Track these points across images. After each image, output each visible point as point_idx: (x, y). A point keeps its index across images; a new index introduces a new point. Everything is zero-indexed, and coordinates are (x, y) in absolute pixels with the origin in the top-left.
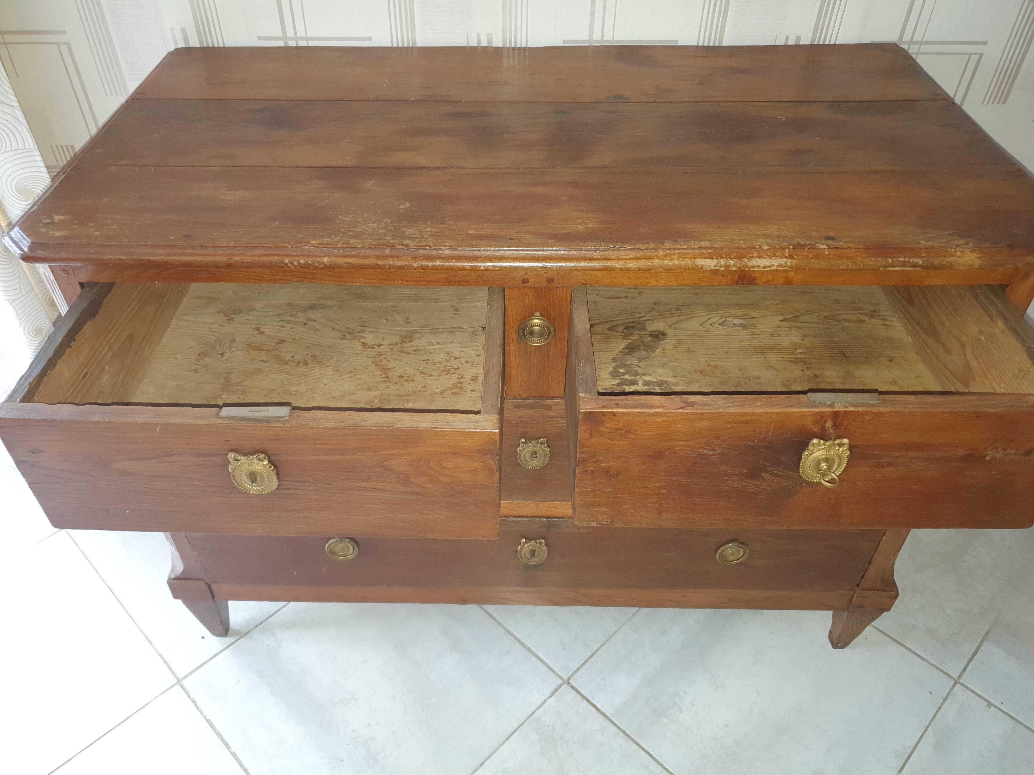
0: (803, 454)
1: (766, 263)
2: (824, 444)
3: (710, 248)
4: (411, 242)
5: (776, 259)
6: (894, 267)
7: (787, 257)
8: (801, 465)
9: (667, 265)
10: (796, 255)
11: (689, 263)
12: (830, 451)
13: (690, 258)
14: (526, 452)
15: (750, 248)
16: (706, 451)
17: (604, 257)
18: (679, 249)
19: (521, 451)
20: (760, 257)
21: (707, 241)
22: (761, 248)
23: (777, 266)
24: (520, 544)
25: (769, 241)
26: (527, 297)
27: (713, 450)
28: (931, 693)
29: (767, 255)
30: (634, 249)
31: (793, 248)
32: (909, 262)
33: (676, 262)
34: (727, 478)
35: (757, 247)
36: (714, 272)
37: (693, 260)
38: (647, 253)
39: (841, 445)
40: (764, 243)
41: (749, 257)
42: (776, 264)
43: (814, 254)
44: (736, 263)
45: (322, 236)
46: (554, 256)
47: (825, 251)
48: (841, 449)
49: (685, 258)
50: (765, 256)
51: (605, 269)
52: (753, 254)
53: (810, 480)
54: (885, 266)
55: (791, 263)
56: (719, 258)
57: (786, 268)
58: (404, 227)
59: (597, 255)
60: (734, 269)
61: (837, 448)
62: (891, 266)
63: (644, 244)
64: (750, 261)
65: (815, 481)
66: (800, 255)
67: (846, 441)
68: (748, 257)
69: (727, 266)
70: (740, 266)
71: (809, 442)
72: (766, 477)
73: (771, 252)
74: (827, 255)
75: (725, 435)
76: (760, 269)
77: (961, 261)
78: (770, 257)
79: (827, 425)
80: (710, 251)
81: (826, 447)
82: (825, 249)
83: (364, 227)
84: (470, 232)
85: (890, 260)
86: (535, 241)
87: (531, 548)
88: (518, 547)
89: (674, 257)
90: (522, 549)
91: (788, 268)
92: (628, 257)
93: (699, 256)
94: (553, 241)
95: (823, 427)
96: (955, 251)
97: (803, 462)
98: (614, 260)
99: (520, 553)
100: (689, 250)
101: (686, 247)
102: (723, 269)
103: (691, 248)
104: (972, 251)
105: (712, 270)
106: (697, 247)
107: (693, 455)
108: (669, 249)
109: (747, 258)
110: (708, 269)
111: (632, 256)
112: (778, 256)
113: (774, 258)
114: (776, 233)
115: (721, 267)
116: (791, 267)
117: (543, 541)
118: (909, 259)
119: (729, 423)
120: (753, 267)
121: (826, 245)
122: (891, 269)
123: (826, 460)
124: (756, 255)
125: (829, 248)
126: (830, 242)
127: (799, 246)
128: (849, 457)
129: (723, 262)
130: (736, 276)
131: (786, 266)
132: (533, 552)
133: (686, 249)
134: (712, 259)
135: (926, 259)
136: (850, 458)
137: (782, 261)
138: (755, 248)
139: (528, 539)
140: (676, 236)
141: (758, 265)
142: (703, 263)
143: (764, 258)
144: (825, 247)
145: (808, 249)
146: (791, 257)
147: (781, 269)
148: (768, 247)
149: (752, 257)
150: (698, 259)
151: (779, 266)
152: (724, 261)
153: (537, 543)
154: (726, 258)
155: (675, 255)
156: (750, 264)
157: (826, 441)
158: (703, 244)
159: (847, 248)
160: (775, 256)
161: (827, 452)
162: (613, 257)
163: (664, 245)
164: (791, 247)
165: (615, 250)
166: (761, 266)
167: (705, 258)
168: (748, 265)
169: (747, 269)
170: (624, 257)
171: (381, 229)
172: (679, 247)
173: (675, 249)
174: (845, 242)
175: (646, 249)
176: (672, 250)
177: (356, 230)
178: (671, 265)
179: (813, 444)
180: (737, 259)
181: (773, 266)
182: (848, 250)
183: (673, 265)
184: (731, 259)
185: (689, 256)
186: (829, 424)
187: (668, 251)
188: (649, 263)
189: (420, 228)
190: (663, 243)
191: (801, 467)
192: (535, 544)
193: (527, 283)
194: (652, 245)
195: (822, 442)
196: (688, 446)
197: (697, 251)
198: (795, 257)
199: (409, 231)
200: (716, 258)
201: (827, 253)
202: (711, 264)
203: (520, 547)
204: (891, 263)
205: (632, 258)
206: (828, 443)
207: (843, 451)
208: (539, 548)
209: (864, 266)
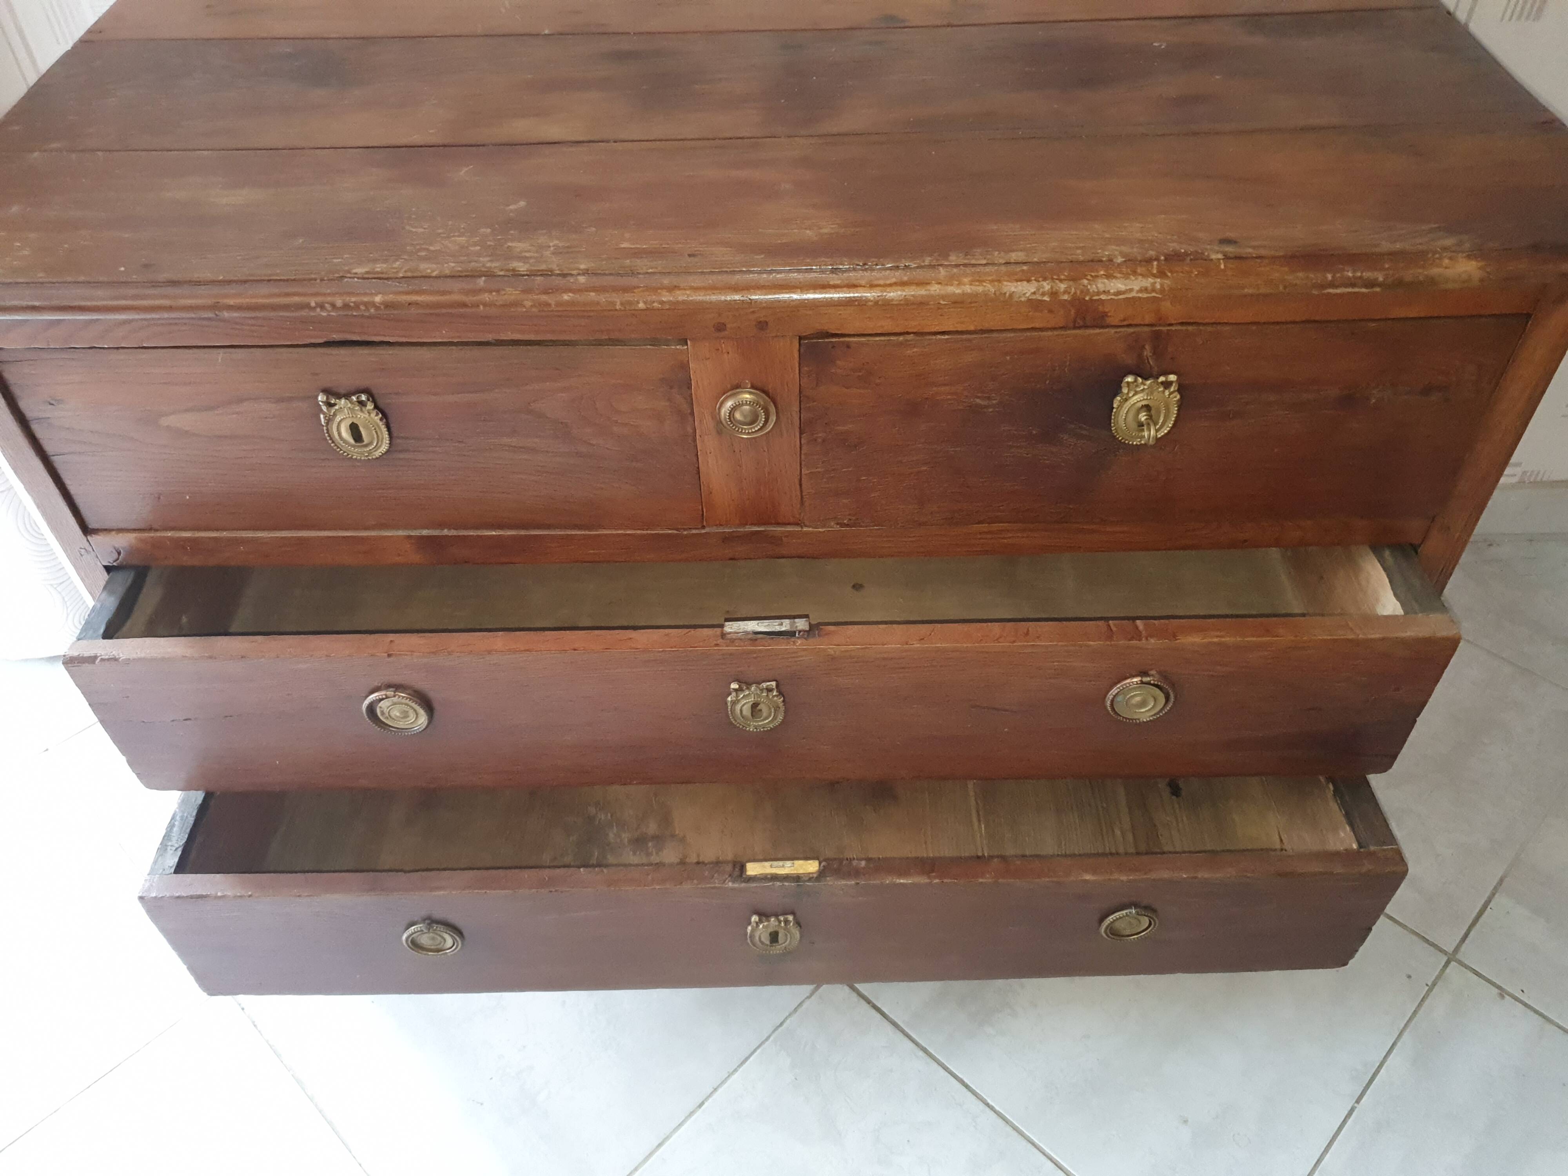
0: (1115, 401)
1: (1120, 285)
2: (1143, 383)
3: (1025, 263)
4: (522, 264)
5: (1136, 279)
6: (1337, 287)
7: (1154, 276)
8: (1113, 417)
9: (954, 294)
10: (1171, 272)
11: (990, 288)
12: (1152, 393)
13: (992, 281)
14: (744, 705)
15: (1092, 261)
16: (978, 401)
17: (847, 282)
18: (974, 265)
19: (734, 703)
20: (1109, 276)
21: (1021, 251)
22: (1111, 260)
23: (1138, 292)
24: (750, 923)
25: (1125, 249)
26: (726, 355)
27: (989, 398)
28: (1409, 977)
29: (1121, 272)
30: (897, 268)
31: (1166, 259)
32: (1360, 277)
33: (968, 289)
34: (1011, 443)
35: (1104, 259)
36: (1034, 305)
37: (996, 283)
38: (920, 274)
39: (1167, 385)
40: (1117, 253)
41: (1091, 276)
42: (1136, 288)
43: (1201, 269)
44: (1070, 287)
45: (375, 261)
46: (762, 283)
47: (1220, 264)
48: (1167, 393)
49: (984, 281)
50: (1119, 275)
51: (850, 302)
52: (1098, 272)
53: (1127, 442)
54: (1323, 287)
55: (1162, 285)
56: (1040, 279)
57: (1154, 294)
58: (512, 241)
59: (835, 279)
60: (1066, 297)
61: (1161, 389)
62: (1332, 285)
63: (913, 259)
64: (1092, 282)
65: (1135, 443)
66: (1177, 272)
67: (1172, 378)
68: (1089, 277)
69: (1054, 294)
70: (1075, 293)
71: (1121, 382)
72: (1066, 440)
73: (1127, 267)
74: (1224, 271)
75: (1004, 374)
76: (1109, 297)
77: (1449, 273)
78: (1126, 276)
79: (1145, 353)
80: (1025, 268)
81: (1146, 387)
82: (1219, 259)
83: (446, 242)
84: (623, 246)
85: (1329, 276)
86: (732, 258)
87: (771, 930)
88: (747, 928)
89: (966, 280)
90: (753, 931)
91: (1157, 293)
92: (888, 282)
93: (1006, 278)
94: (762, 256)
95: (1140, 356)
96: (1440, 259)
97: (1115, 413)
98: (864, 287)
99: (751, 937)
100: (990, 267)
101: (984, 262)
102: (1046, 298)
103: (993, 264)
104: (1469, 257)
105: (1029, 300)
106: (1004, 262)
107: (961, 407)
108: (957, 266)
109: (1088, 279)
110: (1023, 299)
111: (894, 280)
112: (1141, 275)
113: (1133, 278)
114: (1138, 235)
115: (1043, 294)
116: (1162, 291)
117: (790, 918)
118: (1362, 273)
119: (1007, 354)
120: (1098, 293)
121: (1222, 252)
122: (1331, 291)
123: (1147, 408)
124: (1102, 273)
125: (1227, 258)
126: (1230, 249)
127: (1174, 258)
128: (1179, 403)
129: (1046, 285)
130: (1073, 312)
131: (1153, 290)
132: (774, 937)
133: (985, 265)
134: (1029, 281)
135: (1391, 272)
136: (1181, 405)
137: (1148, 282)
138: (1102, 261)
139: (764, 915)
140: (967, 244)
141: (1107, 289)
142: (1013, 289)
143: (1115, 277)
144: (1220, 256)
145: (1191, 260)
146: (1161, 274)
147: (1145, 295)
148: (1124, 259)
149: (1097, 276)
150: (1005, 283)
151: (1140, 291)
152: (1048, 284)
153: (780, 922)
154: (1052, 279)
155: (966, 277)
156: (1093, 288)
157: (1146, 379)
158: (1014, 256)
159: (1256, 258)
160: (1135, 273)
161: (1147, 397)
162: (863, 282)
163: (947, 260)
164: (1162, 258)
165: (866, 270)
166: (1112, 291)
167: (1017, 281)
168: (1088, 290)
169: (1087, 298)
170: (881, 282)
171: (475, 244)
172: (973, 262)
173: (965, 265)
174: (1254, 247)
175: (917, 268)
176: (961, 267)
177: (432, 248)
178: (959, 294)
179: (1128, 383)
180: (1070, 280)
181: (1131, 290)
182: (1259, 261)
183: (963, 294)
184: (1061, 281)
185: (990, 278)
186: (1147, 352)
187: (955, 270)
188: (921, 292)
189: (540, 241)
190: (946, 256)
191: (1112, 421)
192: (777, 923)
193: (725, 330)
194: (927, 261)
195: (1140, 380)
196: (952, 394)
197: (1003, 268)
198: (1169, 274)
199: (519, 246)
200: (1035, 280)
201: (1222, 267)
202: (1025, 290)
203: (750, 928)
204: (1331, 281)
205: (895, 284)
206: (1148, 382)
207: (1170, 394)
208: (786, 929)
209: (1285, 287)
